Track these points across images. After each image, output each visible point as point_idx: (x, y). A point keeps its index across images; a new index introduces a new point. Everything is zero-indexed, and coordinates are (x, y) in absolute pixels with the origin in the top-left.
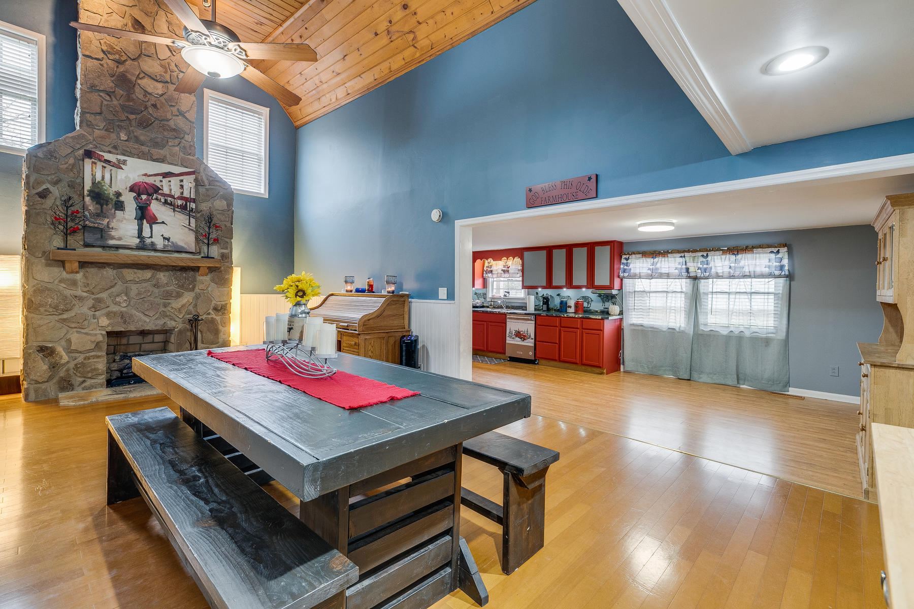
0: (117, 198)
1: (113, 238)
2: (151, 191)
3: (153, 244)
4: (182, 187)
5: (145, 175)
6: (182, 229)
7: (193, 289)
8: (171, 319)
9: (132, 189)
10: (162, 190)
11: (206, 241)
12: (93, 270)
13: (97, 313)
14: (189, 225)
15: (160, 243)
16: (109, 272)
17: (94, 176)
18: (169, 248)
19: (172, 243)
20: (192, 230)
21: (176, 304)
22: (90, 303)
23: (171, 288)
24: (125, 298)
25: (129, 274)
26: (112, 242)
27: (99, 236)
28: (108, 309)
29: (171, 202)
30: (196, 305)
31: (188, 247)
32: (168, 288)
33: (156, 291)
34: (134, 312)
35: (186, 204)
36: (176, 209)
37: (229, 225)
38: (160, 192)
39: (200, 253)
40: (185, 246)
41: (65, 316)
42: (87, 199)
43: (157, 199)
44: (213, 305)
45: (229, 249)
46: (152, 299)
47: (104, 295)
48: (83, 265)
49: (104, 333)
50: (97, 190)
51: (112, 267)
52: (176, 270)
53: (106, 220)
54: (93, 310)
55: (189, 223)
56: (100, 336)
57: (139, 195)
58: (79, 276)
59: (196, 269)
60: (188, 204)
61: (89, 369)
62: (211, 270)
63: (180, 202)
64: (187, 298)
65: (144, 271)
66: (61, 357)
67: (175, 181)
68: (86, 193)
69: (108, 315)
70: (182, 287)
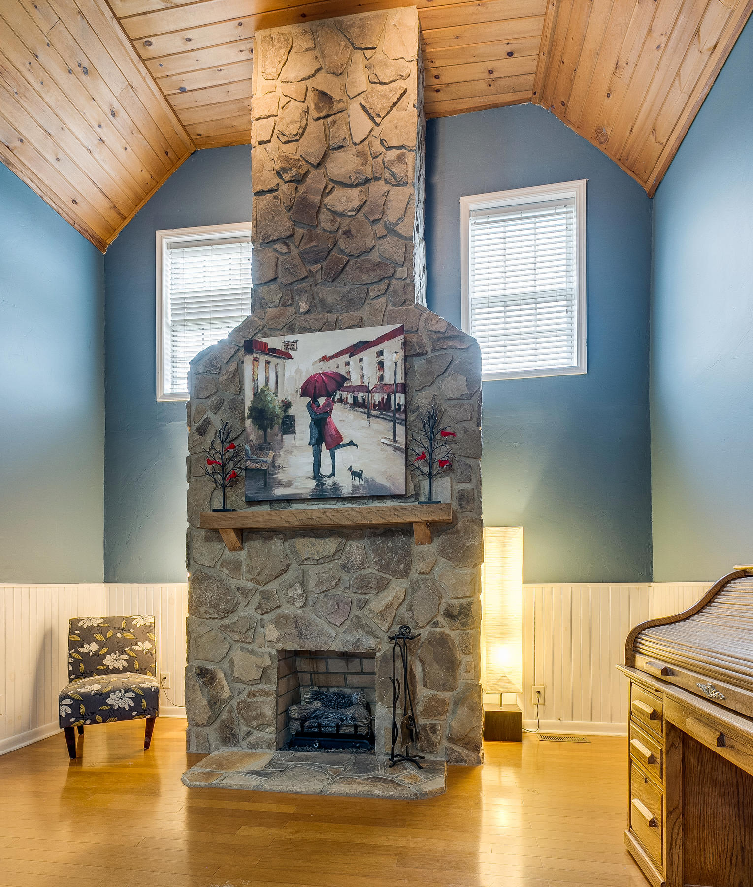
0: (285, 411)
1: (280, 484)
2: (331, 386)
3: (336, 487)
4: (381, 364)
5: (324, 359)
6: (382, 450)
7: (405, 573)
8: (368, 633)
9: (305, 392)
10: (349, 380)
11: (426, 470)
12: (257, 543)
13: (265, 617)
14: (395, 440)
15: (346, 484)
16: (277, 545)
17: (255, 381)
18: (362, 493)
19: (367, 480)
20: (399, 449)
21: (378, 603)
22: (257, 598)
23: (370, 570)
24: (300, 591)
25: (306, 547)
26: (279, 492)
27: (261, 483)
28: (279, 611)
29: (364, 400)
30: (411, 607)
31: (393, 484)
32: (365, 572)
33: (346, 577)
34: (312, 616)
35: (389, 399)
36: (373, 413)
37: (474, 427)
38: (345, 385)
39: (417, 495)
40: (388, 485)
41: (226, 622)
42: (248, 423)
43: (341, 400)
44: (443, 606)
45: (474, 481)
46: (340, 593)
47: (273, 587)
48: (244, 534)
49: (274, 652)
50: (259, 406)
51: (281, 536)
52: (376, 535)
53: (272, 454)
54: (259, 611)
55: (395, 435)
56: (266, 656)
57: (315, 399)
58: (243, 555)
59: (406, 529)
60: (392, 396)
61: (254, 713)
62: (436, 528)
63: (377, 398)
64: (396, 589)
65: (327, 540)
66: (222, 688)
67: (369, 357)
68: (247, 412)
69: (277, 622)
70: (385, 567)
